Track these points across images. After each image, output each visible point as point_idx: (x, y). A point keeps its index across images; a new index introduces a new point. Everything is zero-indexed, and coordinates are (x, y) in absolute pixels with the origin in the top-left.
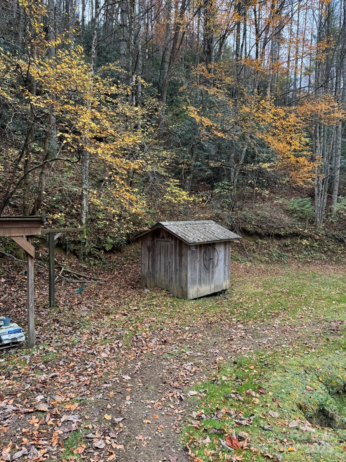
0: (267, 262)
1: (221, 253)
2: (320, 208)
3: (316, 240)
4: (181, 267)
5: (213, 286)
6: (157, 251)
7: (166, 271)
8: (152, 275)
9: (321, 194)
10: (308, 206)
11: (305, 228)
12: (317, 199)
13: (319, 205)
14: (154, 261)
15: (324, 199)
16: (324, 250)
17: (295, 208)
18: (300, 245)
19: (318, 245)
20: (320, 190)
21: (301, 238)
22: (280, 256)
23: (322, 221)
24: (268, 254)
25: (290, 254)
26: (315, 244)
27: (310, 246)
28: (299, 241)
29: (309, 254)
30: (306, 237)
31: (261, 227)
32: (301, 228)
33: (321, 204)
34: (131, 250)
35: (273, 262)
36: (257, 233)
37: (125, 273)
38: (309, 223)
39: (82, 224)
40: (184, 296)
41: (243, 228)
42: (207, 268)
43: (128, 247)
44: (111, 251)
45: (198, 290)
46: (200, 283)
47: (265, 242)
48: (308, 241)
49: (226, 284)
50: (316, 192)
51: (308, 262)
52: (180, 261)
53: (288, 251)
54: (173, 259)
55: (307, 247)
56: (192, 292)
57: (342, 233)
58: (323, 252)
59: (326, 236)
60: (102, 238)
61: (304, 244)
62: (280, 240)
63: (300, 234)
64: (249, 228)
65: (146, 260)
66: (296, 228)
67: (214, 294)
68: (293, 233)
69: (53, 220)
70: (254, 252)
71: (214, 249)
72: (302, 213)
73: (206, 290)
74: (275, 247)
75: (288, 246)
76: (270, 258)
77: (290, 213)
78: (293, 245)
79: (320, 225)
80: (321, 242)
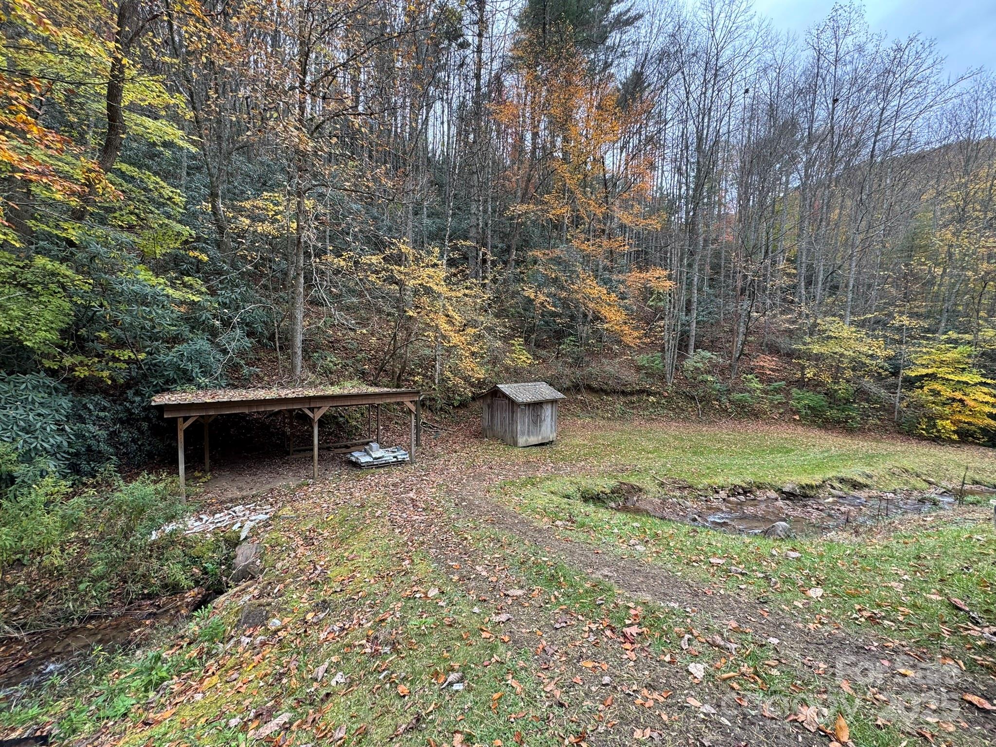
0: (609, 419)
1: (548, 412)
2: (670, 364)
3: (665, 397)
4: (513, 421)
5: (540, 438)
6: (495, 408)
7: (502, 425)
8: (491, 427)
9: (671, 350)
10: (657, 362)
11: (652, 384)
12: (668, 355)
13: (669, 362)
14: (492, 416)
15: (675, 355)
16: (672, 407)
17: (643, 364)
18: (647, 401)
19: (667, 402)
20: (670, 346)
21: (648, 395)
22: (624, 413)
23: (672, 377)
24: (612, 411)
25: (635, 411)
26: (663, 401)
27: (657, 403)
28: (645, 398)
29: (655, 411)
30: (654, 394)
31: (606, 384)
32: (649, 385)
33: (671, 360)
34: (477, 405)
35: (615, 420)
36: (602, 390)
37: (470, 426)
38: (658, 379)
39: (435, 384)
40: (515, 444)
41: (588, 385)
42: (535, 423)
43: (473, 403)
44: (458, 407)
45: (527, 440)
46: (529, 435)
47: (610, 399)
48: (656, 398)
49: (552, 436)
50: (667, 348)
51: (653, 419)
52: (513, 417)
53: (633, 408)
54: (507, 415)
55: (654, 404)
56: (522, 441)
57: (695, 390)
58: (671, 409)
59: (676, 392)
60: (451, 395)
61: (651, 401)
62: (626, 396)
63: (647, 391)
64: (594, 384)
65: (486, 416)
66: (643, 385)
67: (541, 445)
68: (640, 390)
69: (413, 381)
70: (598, 409)
71: (542, 407)
72: (651, 369)
73: (533, 440)
74: (619, 404)
75: (634, 403)
76: (613, 415)
77: (639, 369)
78: (639, 402)
79: (670, 381)
80: (669, 399)
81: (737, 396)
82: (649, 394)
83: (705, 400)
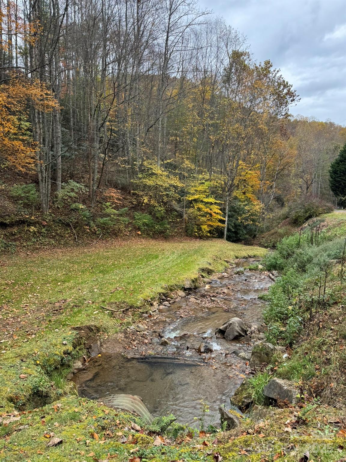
2: (45, 194)
3: (44, 226)
9: (45, 180)
13: (44, 192)
15: (48, 185)
16: (52, 235)
17: (20, 195)
18: (28, 232)
19: (46, 230)
20: (44, 176)
21: (28, 226)
23: (48, 207)
26: (43, 230)
27: (38, 232)
29: (37, 241)
30: (34, 224)
32: (27, 215)
33: (45, 190)
38: (36, 209)
48: (36, 227)
50: (40, 178)
55: (35, 234)
57: (68, 217)
58: (52, 237)
59: (53, 221)
61: (32, 231)
62: (6, 228)
63: (27, 221)
66: (22, 215)
68: (20, 221)
72: (27, 199)
77: (15, 199)
78: (20, 233)
80: (49, 228)
83: (78, 225)
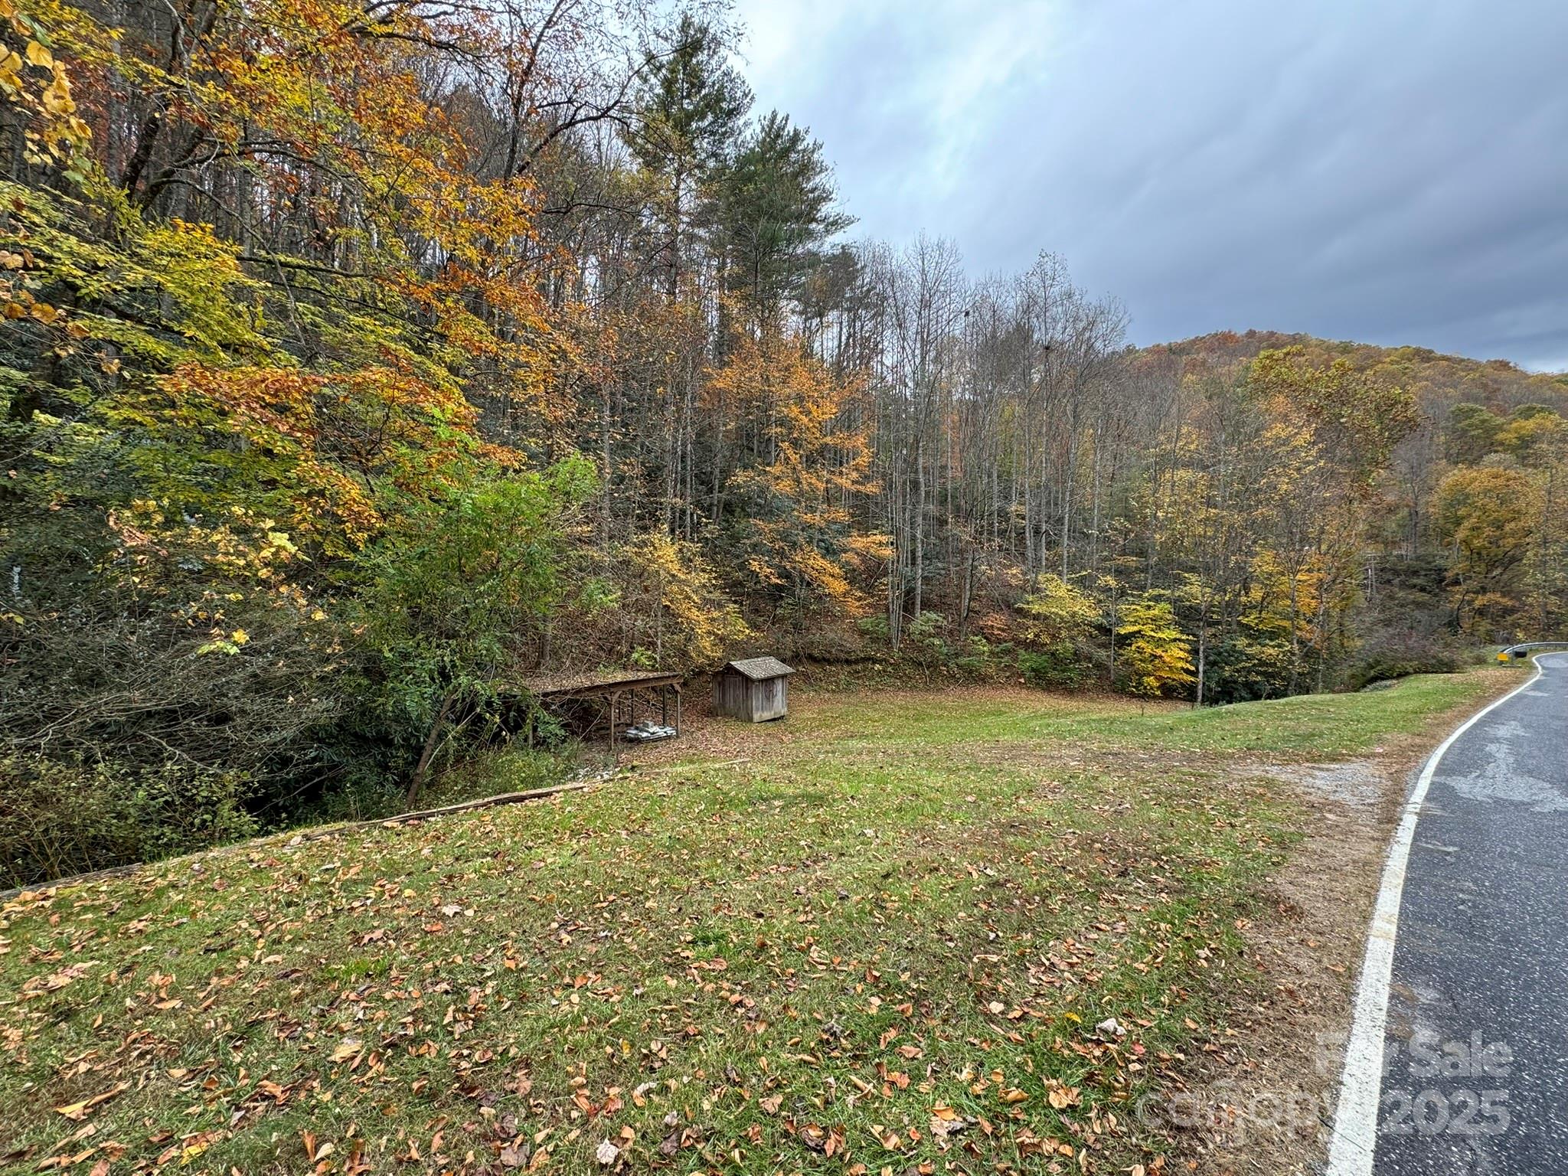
0: (834, 691)
1: (779, 686)
2: (895, 627)
3: (891, 665)
4: (747, 697)
5: (773, 713)
6: (727, 686)
7: (735, 702)
8: (723, 705)
10: (882, 625)
11: (877, 650)
12: (893, 617)
13: (894, 625)
14: (724, 695)
17: (868, 629)
18: (872, 670)
19: (893, 669)
21: (874, 663)
22: (849, 684)
23: (899, 642)
24: (836, 682)
25: (860, 682)
26: (890, 669)
27: (883, 671)
28: (870, 666)
29: (881, 681)
30: (880, 662)
31: (829, 652)
32: (874, 651)
33: (896, 623)
35: (841, 692)
36: (824, 659)
38: (883, 644)
40: (751, 720)
41: (809, 654)
42: (768, 698)
45: (761, 716)
46: (763, 710)
47: (834, 669)
48: (882, 665)
49: (784, 711)
52: (746, 694)
53: (858, 678)
54: (740, 692)
55: (880, 673)
56: (756, 717)
57: (921, 655)
58: (898, 677)
59: (902, 658)
61: (877, 669)
62: (850, 665)
63: (872, 658)
64: (816, 653)
66: (868, 651)
67: (774, 720)
68: (865, 657)
70: (821, 680)
71: (774, 682)
72: (876, 633)
73: (767, 715)
74: (843, 674)
76: (837, 686)
77: (863, 633)
78: (864, 671)
79: (897, 645)
80: (895, 666)
81: (963, 660)
82: (875, 661)
83: (933, 665)
